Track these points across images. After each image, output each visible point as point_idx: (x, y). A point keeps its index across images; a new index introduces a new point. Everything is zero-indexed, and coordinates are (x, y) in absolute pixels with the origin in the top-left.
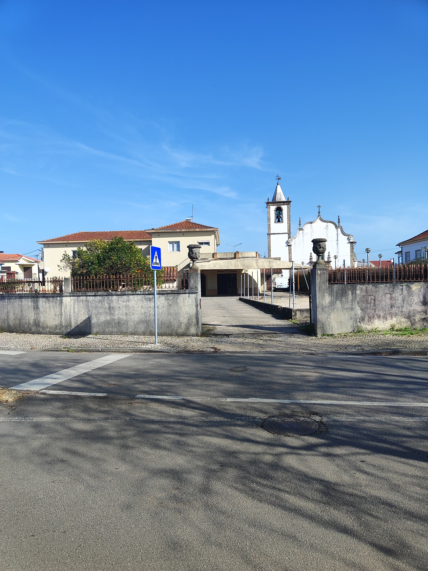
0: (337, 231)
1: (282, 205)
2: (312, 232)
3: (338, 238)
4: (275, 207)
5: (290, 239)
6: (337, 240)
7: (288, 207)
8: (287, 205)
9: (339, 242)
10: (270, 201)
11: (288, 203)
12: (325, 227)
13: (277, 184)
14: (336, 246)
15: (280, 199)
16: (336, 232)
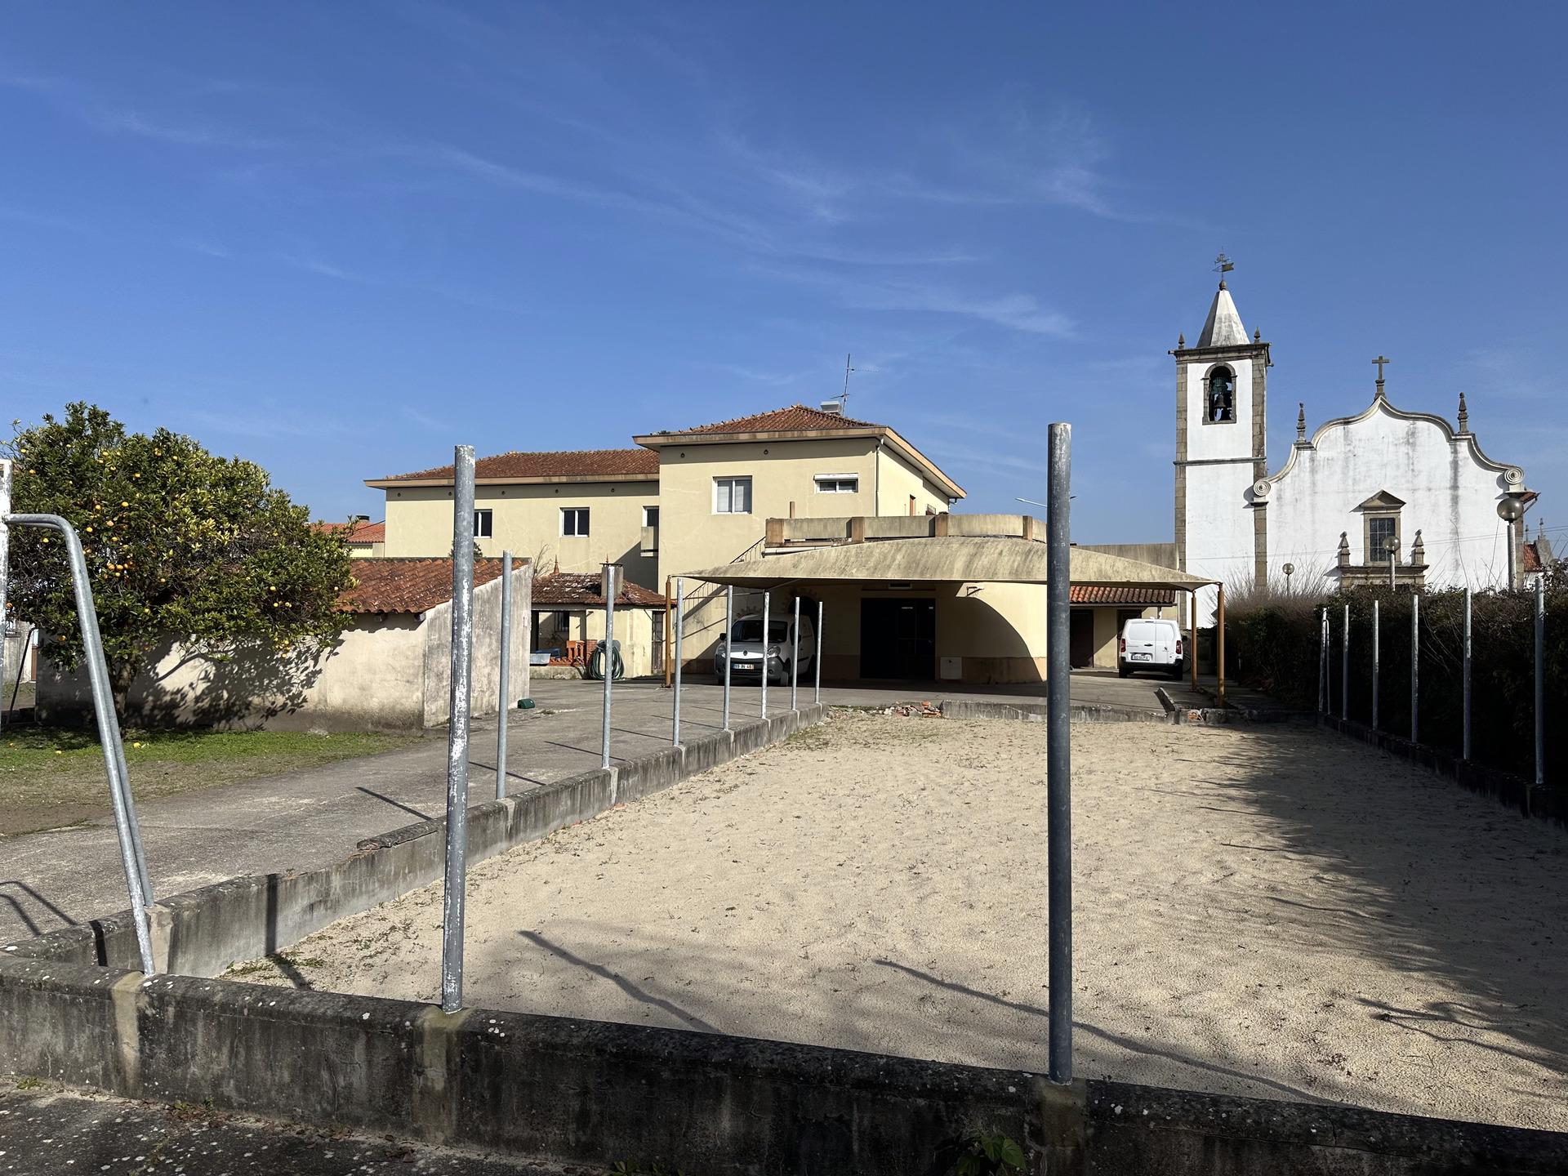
0: (1455, 452)
1: (1231, 359)
2: (1350, 454)
3: (1460, 479)
4: (1208, 365)
5: (1258, 484)
6: (1455, 487)
7: (1256, 368)
8: (1250, 357)
9: (1461, 492)
10: (1191, 344)
11: (1255, 350)
12: (1405, 435)
13: (1220, 285)
14: (1449, 510)
15: (1227, 338)
16: (1449, 458)
